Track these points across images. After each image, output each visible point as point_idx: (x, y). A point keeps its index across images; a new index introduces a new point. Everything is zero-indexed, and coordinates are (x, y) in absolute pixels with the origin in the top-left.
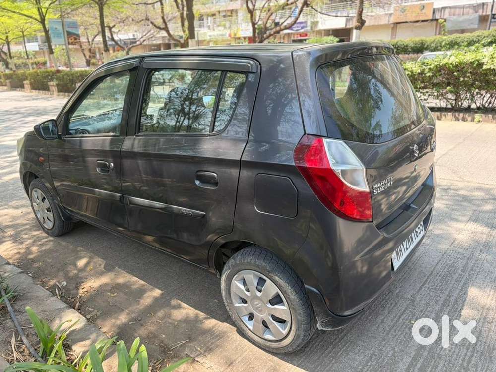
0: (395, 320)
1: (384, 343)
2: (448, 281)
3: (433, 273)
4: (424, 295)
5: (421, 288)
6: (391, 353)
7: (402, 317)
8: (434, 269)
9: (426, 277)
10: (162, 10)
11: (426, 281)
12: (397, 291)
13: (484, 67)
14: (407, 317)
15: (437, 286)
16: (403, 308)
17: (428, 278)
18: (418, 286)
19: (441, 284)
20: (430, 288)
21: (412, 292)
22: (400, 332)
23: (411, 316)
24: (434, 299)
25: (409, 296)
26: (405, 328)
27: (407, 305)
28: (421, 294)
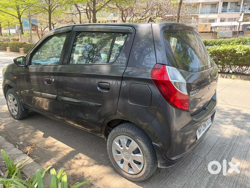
0: (196, 167)
1: (191, 178)
2: (222, 150)
3: (215, 146)
4: (210, 156)
5: (208, 153)
6: (195, 183)
7: (200, 167)
8: (215, 144)
9: (211, 148)
10: (80, 17)
11: (211, 149)
12: (197, 154)
13: (237, 52)
14: (202, 166)
15: (217, 152)
16: (200, 162)
17: (212, 148)
18: (207, 152)
19: (219, 151)
20: (213, 153)
21: (204, 154)
22: (199, 174)
23: (204, 166)
24: (216, 158)
25: (203, 156)
26: (201, 172)
27: (202, 161)
28: (209, 156)
